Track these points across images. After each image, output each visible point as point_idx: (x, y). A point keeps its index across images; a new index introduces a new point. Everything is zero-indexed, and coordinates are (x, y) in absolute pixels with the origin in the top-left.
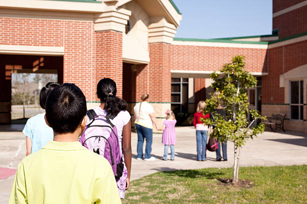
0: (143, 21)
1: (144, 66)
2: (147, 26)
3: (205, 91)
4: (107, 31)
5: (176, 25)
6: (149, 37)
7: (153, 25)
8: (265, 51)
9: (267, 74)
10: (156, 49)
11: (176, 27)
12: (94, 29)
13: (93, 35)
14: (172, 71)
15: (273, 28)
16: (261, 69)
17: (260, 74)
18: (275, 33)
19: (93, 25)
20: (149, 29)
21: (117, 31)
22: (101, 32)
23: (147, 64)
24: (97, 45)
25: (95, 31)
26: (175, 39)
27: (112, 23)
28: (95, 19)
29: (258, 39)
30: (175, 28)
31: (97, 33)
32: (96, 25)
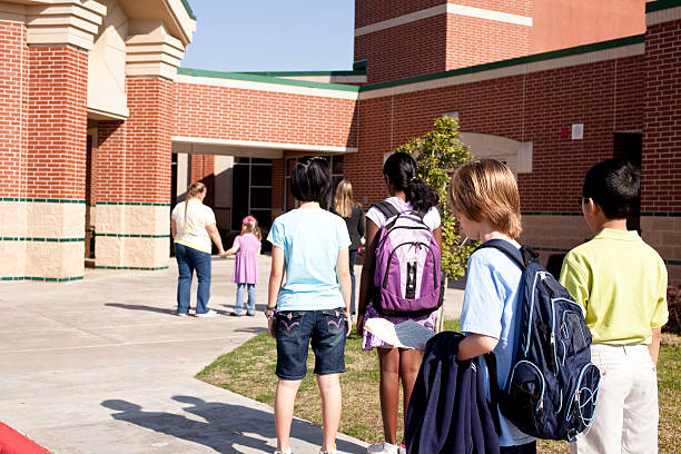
0: (116, 28)
1: (117, 123)
2: (125, 40)
3: (214, 181)
4: (56, 46)
5: (185, 41)
6: (127, 63)
7: (136, 39)
8: (354, 105)
9: (356, 150)
10: (143, 90)
11: (184, 45)
12: (25, 40)
13: (23, 53)
14: (174, 138)
15: (355, 59)
16: (345, 140)
17: (343, 149)
18: (359, 69)
19: (25, 31)
20: (127, 45)
21: (79, 48)
22: (43, 47)
23: (122, 122)
24: (31, 76)
25: (28, 45)
26: (181, 71)
27: (70, 28)
28: (28, 18)
29: (327, 79)
30: (181, 47)
31: (33, 49)
32: (29, 30)
